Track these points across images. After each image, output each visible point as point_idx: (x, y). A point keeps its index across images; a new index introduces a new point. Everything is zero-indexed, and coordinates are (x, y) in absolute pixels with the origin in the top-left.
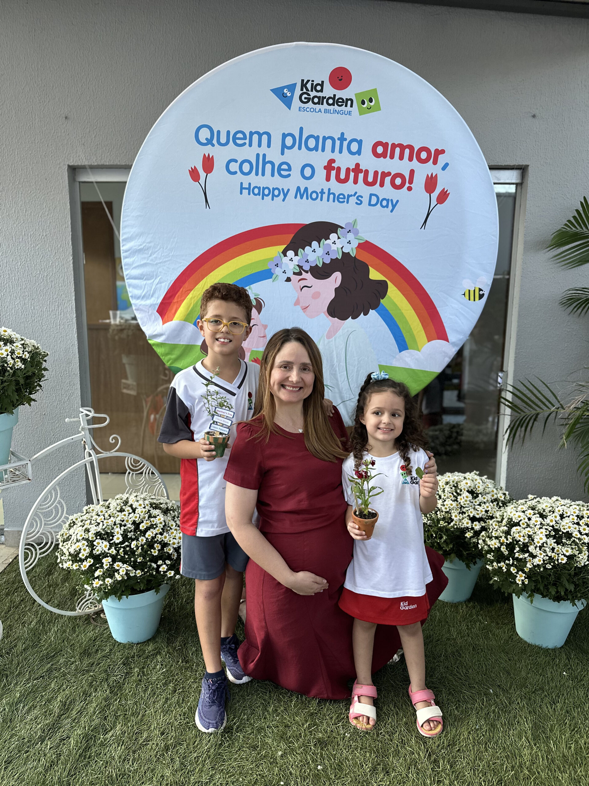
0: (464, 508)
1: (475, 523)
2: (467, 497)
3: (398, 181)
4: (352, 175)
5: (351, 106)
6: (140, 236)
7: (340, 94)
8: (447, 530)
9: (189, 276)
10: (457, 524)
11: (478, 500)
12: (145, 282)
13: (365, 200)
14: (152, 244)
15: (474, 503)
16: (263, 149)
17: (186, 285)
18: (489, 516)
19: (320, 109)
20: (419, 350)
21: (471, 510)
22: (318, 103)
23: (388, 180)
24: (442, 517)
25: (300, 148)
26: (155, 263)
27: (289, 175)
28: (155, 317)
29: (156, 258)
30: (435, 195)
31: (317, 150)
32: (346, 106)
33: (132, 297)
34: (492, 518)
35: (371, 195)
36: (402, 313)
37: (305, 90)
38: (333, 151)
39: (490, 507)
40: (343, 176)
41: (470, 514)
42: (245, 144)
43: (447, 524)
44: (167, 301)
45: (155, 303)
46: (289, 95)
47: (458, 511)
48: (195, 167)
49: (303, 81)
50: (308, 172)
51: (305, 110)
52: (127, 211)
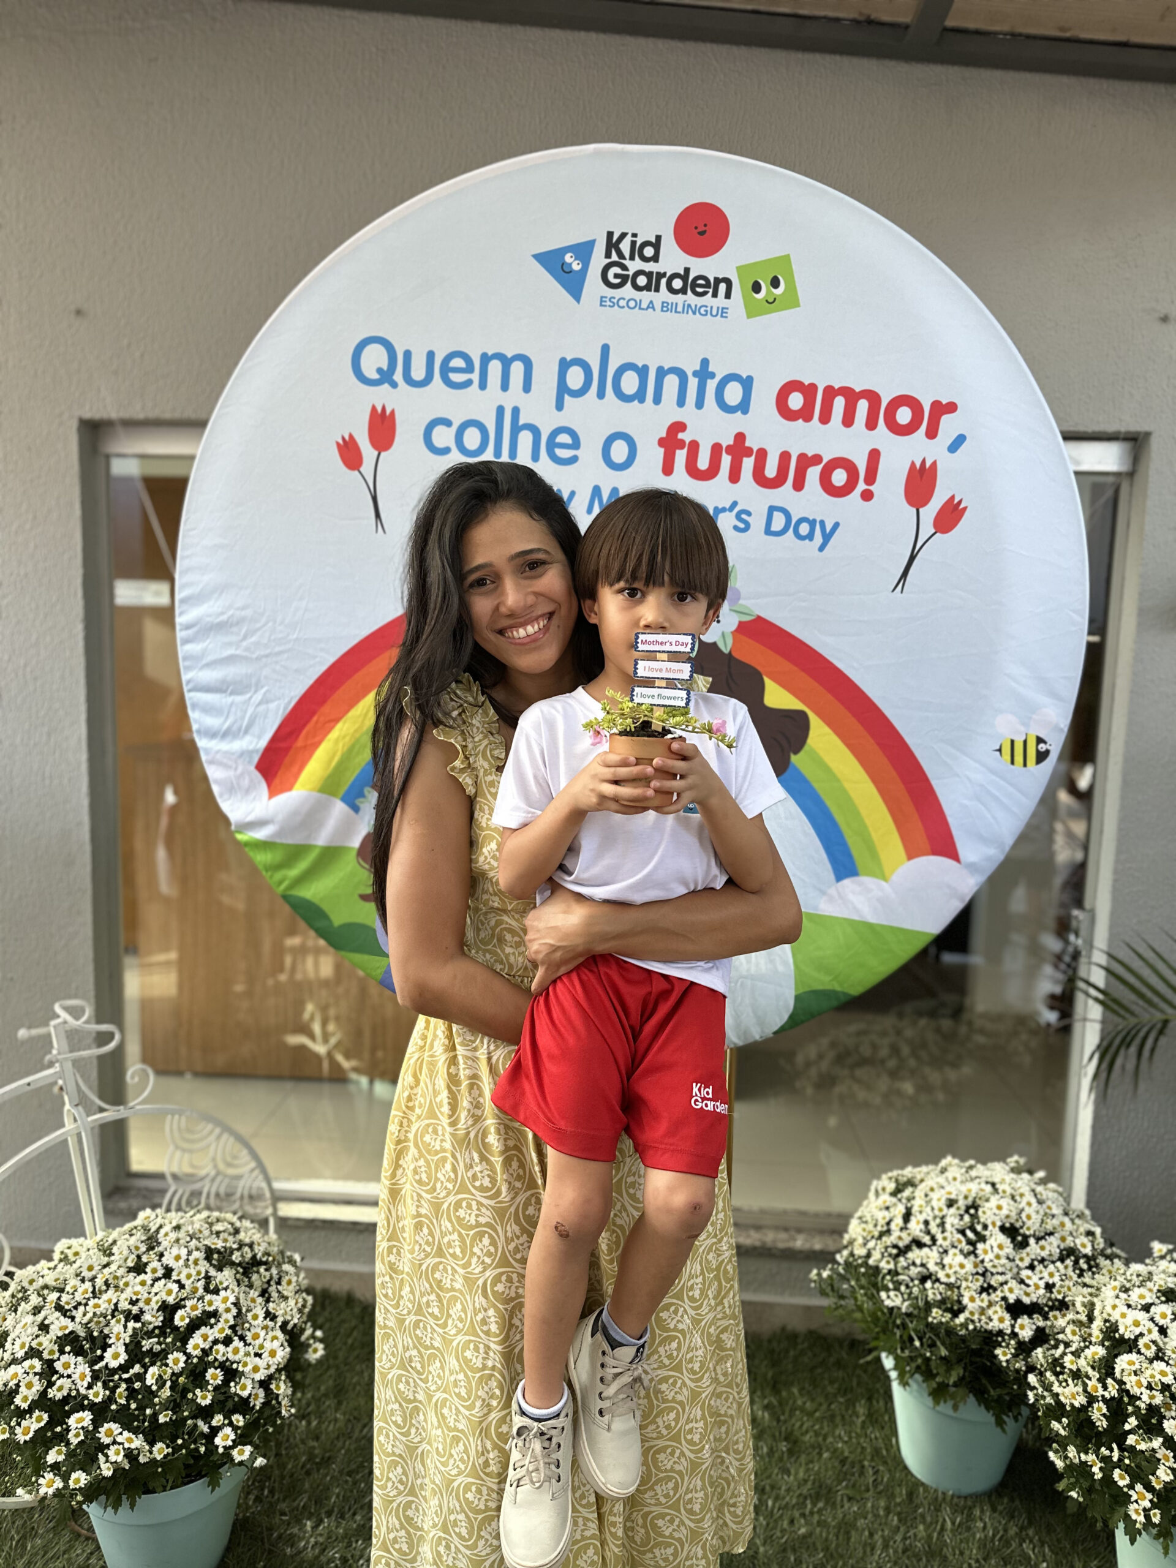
0: (992, 1274)
1: (1019, 1321)
2: (1000, 1247)
3: (839, 477)
4: (726, 460)
5: (728, 295)
6: (222, 592)
7: (700, 266)
8: (950, 1331)
9: (334, 688)
10: (976, 1317)
11: (1028, 1254)
12: (230, 699)
13: (757, 522)
14: (248, 613)
15: (1018, 1262)
16: (514, 396)
17: (326, 709)
18: (1056, 1300)
19: (651, 302)
20: (885, 879)
21: (1009, 1284)
22: (647, 288)
23: (813, 474)
24: (939, 1297)
25: (601, 395)
26: (254, 656)
27: (574, 460)
28: (251, 781)
29: (257, 644)
30: (930, 512)
31: (642, 400)
32: (715, 295)
33: (199, 732)
34: (1063, 1306)
35: (772, 509)
36: (844, 791)
37: (615, 257)
38: (681, 402)
39: (1057, 1274)
40: (703, 463)
41: (1008, 1294)
42: (469, 383)
43: (949, 1315)
44: (283, 745)
45: (251, 747)
46: (576, 266)
47: (979, 1284)
48: (351, 436)
49: (610, 234)
50: (619, 452)
51: (614, 303)
52: (191, 533)
